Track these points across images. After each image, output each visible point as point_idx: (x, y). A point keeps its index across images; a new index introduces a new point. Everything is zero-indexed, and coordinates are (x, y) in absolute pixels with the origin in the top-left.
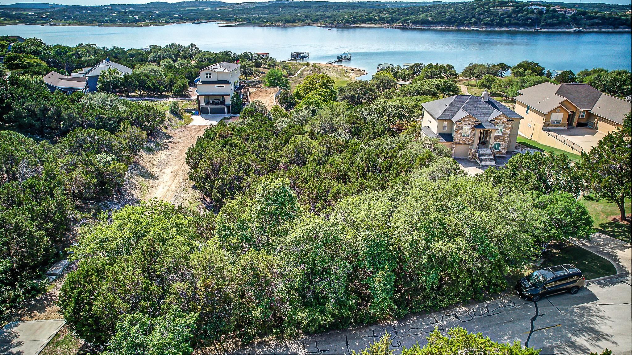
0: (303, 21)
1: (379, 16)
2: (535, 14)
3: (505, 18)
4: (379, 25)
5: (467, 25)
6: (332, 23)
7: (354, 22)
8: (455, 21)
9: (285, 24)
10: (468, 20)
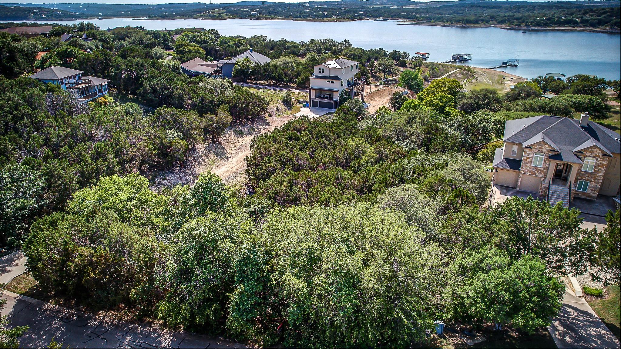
0: (487, 22)
1: (582, 18)
4: (579, 29)
6: (519, 25)
7: (546, 25)
9: (465, 24)
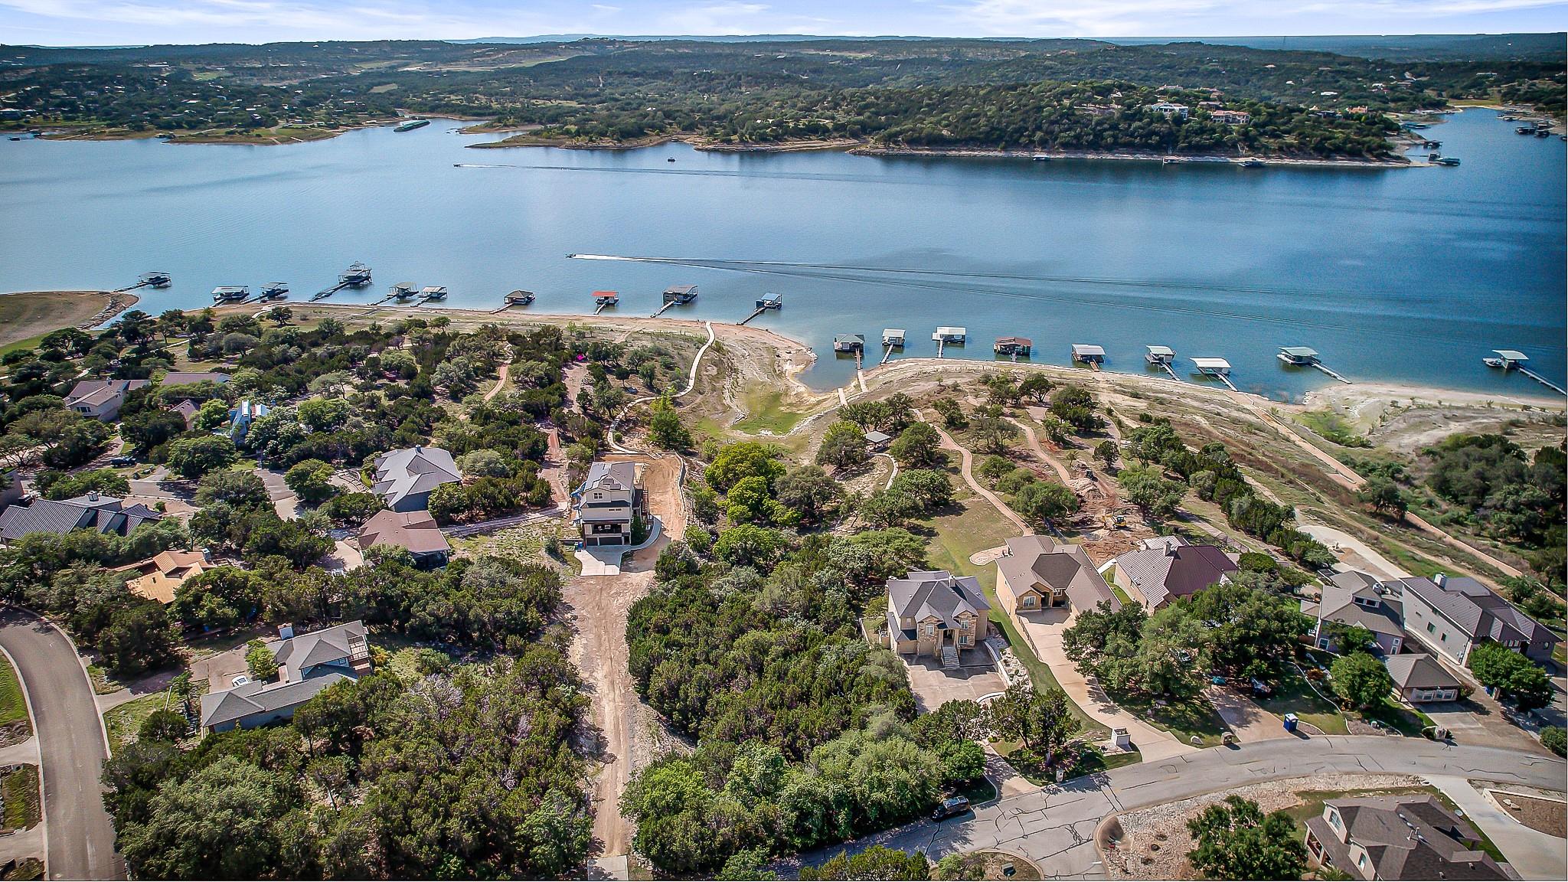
0: (662, 130)
1: (833, 118)
2: (1166, 122)
3: (1105, 130)
4: (835, 144)
5: (1025, 147)
6: (729, 142)
7: (778, 138)
8: (1000, 138)
9: (620, 141)
10: (1029, 136)
